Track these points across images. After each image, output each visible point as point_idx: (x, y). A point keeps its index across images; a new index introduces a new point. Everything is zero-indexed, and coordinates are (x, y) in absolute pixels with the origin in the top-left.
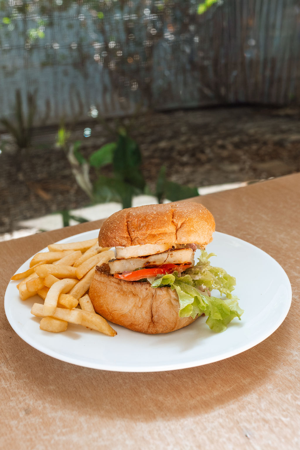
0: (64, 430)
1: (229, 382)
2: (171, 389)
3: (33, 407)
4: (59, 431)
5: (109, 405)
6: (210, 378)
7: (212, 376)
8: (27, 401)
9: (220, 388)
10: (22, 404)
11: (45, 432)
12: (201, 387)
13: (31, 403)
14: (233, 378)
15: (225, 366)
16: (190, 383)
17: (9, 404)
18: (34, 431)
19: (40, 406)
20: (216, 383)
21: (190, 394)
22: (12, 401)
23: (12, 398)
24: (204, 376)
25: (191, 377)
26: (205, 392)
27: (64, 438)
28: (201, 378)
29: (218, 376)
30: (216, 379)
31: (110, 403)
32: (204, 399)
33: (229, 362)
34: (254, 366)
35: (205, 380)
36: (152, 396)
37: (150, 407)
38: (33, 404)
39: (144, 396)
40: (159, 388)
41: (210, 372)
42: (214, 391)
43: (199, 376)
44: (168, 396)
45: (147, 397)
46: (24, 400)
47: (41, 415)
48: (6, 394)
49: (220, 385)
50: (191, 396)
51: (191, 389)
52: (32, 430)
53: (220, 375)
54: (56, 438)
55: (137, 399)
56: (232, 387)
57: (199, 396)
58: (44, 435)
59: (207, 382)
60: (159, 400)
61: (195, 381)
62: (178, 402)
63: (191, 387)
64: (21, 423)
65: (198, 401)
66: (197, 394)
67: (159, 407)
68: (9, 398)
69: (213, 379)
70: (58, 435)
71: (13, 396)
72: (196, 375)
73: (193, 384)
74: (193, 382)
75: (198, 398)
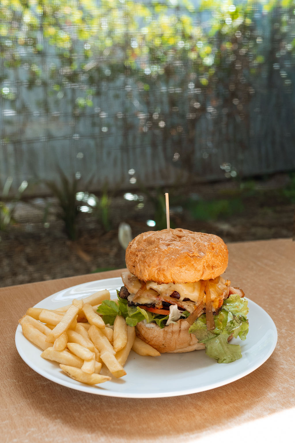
0: (118, 422)
1: (257, 395)
2: (208, 397)
3: (92, 404)
4: (114, 422)
5: (156, 406)
6: (241, 391)
7: (244, 390)
8: (87, 400)
9: (250, 398)
10: (83, 401)
11: (102, 422)
12: (233, 397)
13: (91, 401)
14: (261, 391)
15: (255, 383)
16: (225, 394)
17: (72, 401)
18: (94, 421)
19: (98, 404)
20: (246, 395)
21: (224, 401)
22: (74, 399)
23: (74, 397)
24: (237, 389)
25: (225, 389)
26: (237, 401)
27: (118, 427)
28: (234, 391)
29: (248, 390)
30: (246, 392)
31: (157, 404)
32: (236, 405)
33: (258, 380)
34: (279, 384)
35: (237, 392)
36: (192, 401)
37: (190, 409)
38: (92, 402)
39: (186, 401)
40: (198, 396)
41: (242, 386)
42: (244, 400)
43: (232, 389)
44: (206, 402)
45: (187, 402)
46: (84, 399)
47: (99, 410)
48: (69, 394)
49: (250, 396)
50: (225, 403)
51: (225, 398)
52: (91, 420)
53: (250, 389)
54: (112, 427)
55: (179, 403)
56: (260, 398)
57: (232, 403)
58: (102, 424)
59: (239, 394)
60: (198, 405)
61: (229, 393)
62: (214, 407)
63: (225, 396)
64: (82, 415)
65: (231, 407)
66: (230, 402)
67: (198, 409)
68: (72, 396)
69: (244, 392)
70: (114, 425)
71: (75, 395)
72: (230, 388)
73: (227, 394)
74: (227, 393)
75: (231, 405)
